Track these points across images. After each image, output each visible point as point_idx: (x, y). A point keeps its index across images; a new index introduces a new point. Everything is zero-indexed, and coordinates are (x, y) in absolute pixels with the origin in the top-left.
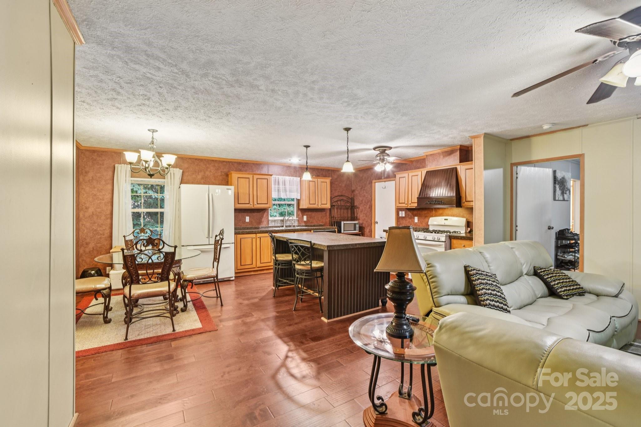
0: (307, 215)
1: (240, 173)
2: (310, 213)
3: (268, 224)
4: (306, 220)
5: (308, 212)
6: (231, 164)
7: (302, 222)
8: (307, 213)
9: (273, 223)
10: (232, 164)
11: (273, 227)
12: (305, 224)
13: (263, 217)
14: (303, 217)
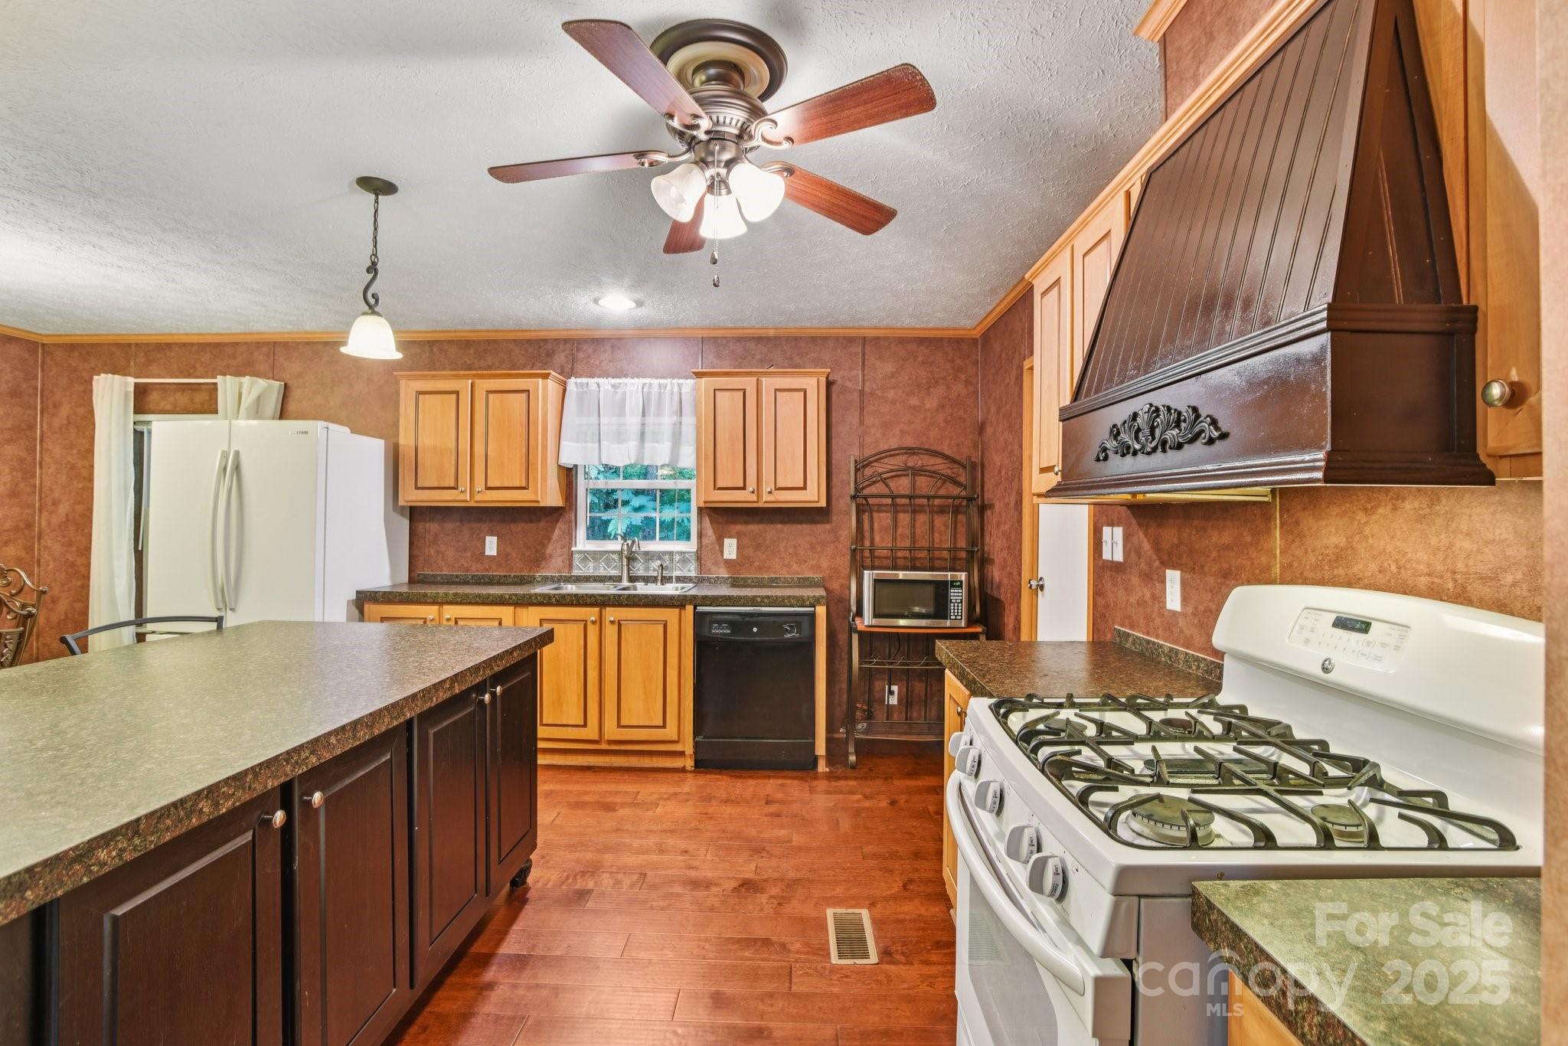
0: (739, 536)
1: (426, 376)
2: (754, 528)
3: (571, 566)
4: (734, 556)
5: (746, 523)
6: (435, 350)
7: (716, 564)
8: (739, 527)
9: (591, 565)
10: (441, 350)
11: (587, 579)
12: (729, 572)
13: (549, 539)
14: (721, 545)
